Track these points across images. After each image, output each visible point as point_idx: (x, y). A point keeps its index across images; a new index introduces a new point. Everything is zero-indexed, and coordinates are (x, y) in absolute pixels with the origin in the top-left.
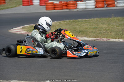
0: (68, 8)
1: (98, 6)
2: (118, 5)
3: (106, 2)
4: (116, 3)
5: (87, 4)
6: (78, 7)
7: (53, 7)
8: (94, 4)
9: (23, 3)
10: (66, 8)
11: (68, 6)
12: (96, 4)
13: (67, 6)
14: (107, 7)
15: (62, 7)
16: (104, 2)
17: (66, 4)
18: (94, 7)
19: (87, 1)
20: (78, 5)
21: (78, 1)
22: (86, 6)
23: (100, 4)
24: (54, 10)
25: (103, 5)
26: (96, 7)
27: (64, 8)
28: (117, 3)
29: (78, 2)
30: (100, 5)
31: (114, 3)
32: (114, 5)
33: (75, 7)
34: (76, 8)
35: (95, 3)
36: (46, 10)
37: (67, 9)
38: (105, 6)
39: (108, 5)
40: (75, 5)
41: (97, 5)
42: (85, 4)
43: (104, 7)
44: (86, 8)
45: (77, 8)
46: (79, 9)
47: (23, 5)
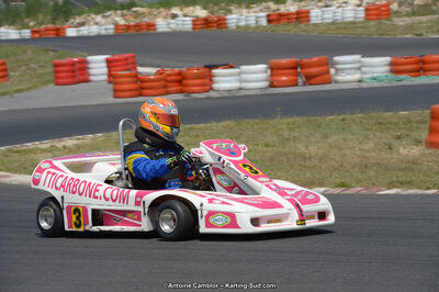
0: (185, 89)
1: (278, 81)
2: (339, 78)
3: (302, 68)
4: (332, 71)
5: (244, 76)
6: (215, 86)
7: (135, 86)
8: (264, 76)
9: (57, 78)
10: (178, 88)
11: (184, 82)
12: (272, 75)
13: (180, 82)
14: (304, 84)
15: (165, 87)
16: (295, 68)
17: (178, 78)
18: (266, 84)
19: (244, 68)
20: (215, 79)
21: (216, 67)
22: (241, 81)
23: (284, 75)
24: (141, 95)
25: (293, 78)
26: (272, 85)
27: (170, 89)
28: (337, 70)
29: (215, 71)
30: (284, 78)
31: (328, 72)
32: (327, 76)
33: (205, 85)
34: (208, 87)
35: (269, 71)
36: (115, 97)
37: (181, 92)
38: (300, 81)
39: (309, 79)
40: (207, 80)
41: (275, 78)
42: (240, 74)
43: (297, 85)
44: (240, 89)
45: (211, 89)
46: (218, 91)
47: (57, 84)
